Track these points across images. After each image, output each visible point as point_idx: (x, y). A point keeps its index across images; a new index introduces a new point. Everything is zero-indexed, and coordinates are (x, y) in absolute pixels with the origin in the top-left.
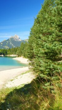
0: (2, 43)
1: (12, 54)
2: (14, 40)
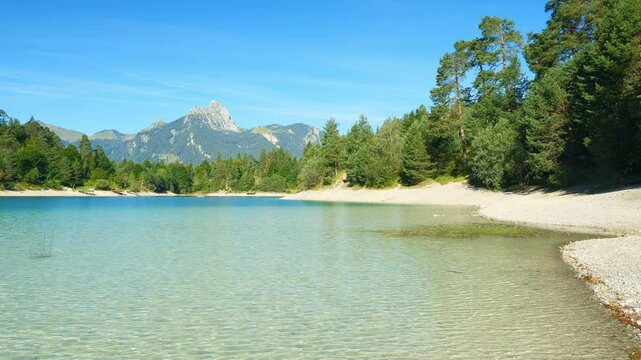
0: (145, 139)
1: (216, 191)
2: (206, 127)
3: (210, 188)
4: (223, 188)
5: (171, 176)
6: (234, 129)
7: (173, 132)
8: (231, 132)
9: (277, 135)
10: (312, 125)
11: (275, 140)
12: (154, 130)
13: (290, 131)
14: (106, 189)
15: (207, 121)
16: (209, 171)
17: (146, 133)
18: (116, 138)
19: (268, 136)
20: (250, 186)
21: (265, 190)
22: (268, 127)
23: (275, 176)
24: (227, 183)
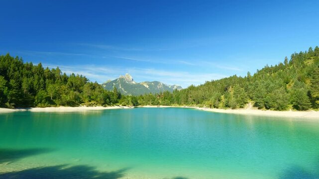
0: (105, 86)
1: (146, 105)
3: (143, 104)
4: (149, 104)
6: (134, 83)
7: (114, 84)
9: (148, 85)
10: (160, 82)
11: (148, 87)
12: (107, 83)
13: (153, 83)
14: (125, 106)
15: (125, 80)
17: (105, 84)
19: (145, 85)
20: (158, 104)
21: (163, 105)
22: (145, 82)
23: (166, 100)
24: (150, 103)
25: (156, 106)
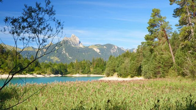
0: (45, 51)
1: (76, 74)
2: (70, 46)
3: (73, 73)
4: (79, 73)
5: (59, 69)
7: (56, 48)
8: (80, 47)
9: (99, 49)
10: (114, 45)
11: (98, 51)
12: (48, 47)
13: (105, 47)
14: (40, 74)
15: (70, 43)
16: (73, 66)
17: (45, 48)
18: (33, 50)
19: (95, 49)
20: (89, 72)
21: (95, 74)
22: (96, 45)
23: (98, 68)
24: (80, 71)
25: (86, 75)
